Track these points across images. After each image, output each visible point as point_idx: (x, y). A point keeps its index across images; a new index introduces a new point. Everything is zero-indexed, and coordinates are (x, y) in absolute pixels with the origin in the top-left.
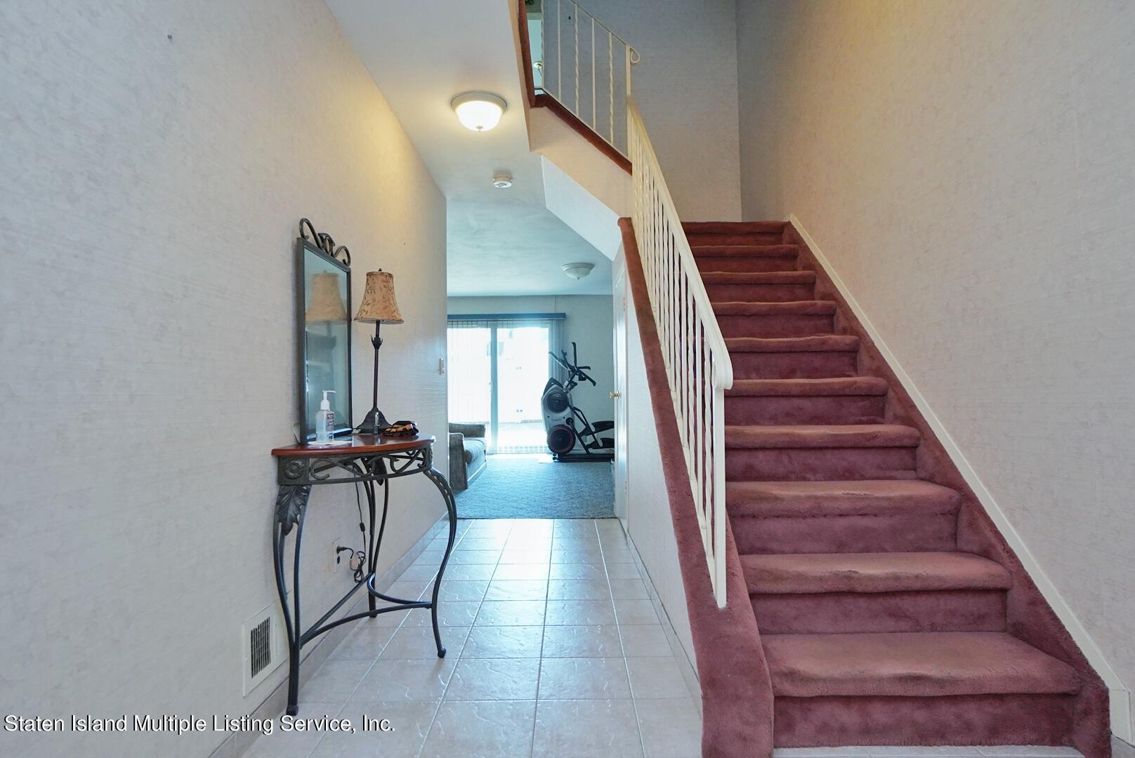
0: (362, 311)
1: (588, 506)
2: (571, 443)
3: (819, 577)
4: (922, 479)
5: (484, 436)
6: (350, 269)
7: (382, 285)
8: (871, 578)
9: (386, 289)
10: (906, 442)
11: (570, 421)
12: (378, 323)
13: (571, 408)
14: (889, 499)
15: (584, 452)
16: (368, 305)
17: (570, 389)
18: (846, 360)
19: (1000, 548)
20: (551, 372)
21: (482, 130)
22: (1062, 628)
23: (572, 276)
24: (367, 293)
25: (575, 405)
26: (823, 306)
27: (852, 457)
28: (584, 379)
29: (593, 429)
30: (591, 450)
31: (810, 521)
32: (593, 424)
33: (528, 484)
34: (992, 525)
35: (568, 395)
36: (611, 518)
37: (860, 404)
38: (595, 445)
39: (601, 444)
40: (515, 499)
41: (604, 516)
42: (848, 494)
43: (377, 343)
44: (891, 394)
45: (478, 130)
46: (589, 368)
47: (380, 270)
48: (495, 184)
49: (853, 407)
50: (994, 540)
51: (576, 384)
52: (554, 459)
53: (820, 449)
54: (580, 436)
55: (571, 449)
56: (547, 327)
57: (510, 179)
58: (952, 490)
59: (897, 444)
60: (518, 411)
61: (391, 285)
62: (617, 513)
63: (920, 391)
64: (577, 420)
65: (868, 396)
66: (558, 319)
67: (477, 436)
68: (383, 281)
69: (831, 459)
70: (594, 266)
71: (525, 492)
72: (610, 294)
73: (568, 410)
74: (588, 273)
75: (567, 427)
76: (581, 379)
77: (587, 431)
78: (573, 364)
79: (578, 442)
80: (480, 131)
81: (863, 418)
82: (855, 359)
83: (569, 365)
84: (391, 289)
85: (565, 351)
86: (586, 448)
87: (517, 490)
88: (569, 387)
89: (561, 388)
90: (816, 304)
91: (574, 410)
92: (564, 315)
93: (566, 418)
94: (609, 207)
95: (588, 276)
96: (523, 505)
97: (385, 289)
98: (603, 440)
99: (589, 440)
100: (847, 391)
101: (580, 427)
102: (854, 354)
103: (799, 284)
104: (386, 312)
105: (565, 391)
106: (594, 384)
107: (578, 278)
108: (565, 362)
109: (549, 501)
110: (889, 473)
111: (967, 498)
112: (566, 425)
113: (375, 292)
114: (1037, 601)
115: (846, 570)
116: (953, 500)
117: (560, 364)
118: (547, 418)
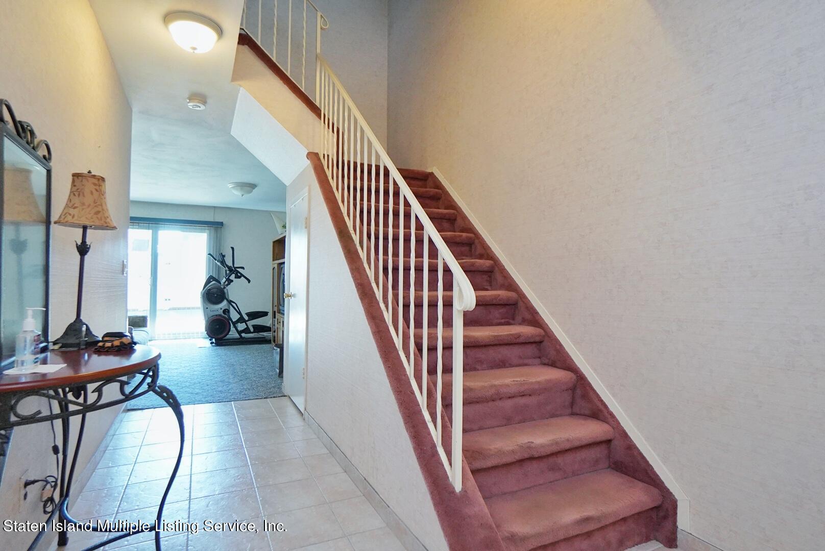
0: (64, 214)
1: (258, 387)
2: (227, 330)
3: (512, 451)
4: (545, 364)
5: (146, 326)
6: (51, 166)
7: (93, 188)
8: (542, 446)
9: (98, 193)
10: (537, 339)
11: (226, 311)
12: (85, 228)
13: (227, 300)
14: (539, 383)
15: (237, 336)
16: (75, 208)
17: (227, 285)
18: (485, 277)
19: (605, 411)
20: (209, 270)
21: (196, 51)
22: (647, 462)
23: (237, 193)
24: (72, 195)
25: (231, 298)
26: (467, 237)
27: (505, 352)
28: (239, 277)
29: (246, 318)
30: (243, 335)
31: (491, 404)
32: (246, 314)
33: (196, 369)
34: (598, 395)
35: (225, 290)
36: (282, 396)
37: (501, 311)
38: (247, 330)
39: (252, 330)
40: (188, 384)
41: (275, 395)
42: (513, 381)
43: (83, 249)
44: (520, 304)
45: (192, 51)
46: (243, 268)
47: (89, 172)
48: (189, 104)
49: (496, 313)
50: (601, 407)
51: (232, 281)
52: (212, 343)
53: (485, 346)
54: (235, 323)
55: (228, 334)
56: (205, 232)
57: (204, 102)
58: (570, 372)
59: (532, 340)
60: (166, 300)
61: (103, 189)
62: (286, 391)
63: (542, 303)
64: (232, 310)
65: (505, 305)
66: (216, 227)
67: (140, 326)
68: (95, 184)
69: (492, 353)
70: (256, 186)
71: (196, 377)
72: (284, 211)
73: (225, 302)
74: (252, 191)
75: (224, 317)
76: (237, 277)
77: (241, 320)
78: (230, 264)
79: (232, 329)
80: (194, 52)
81: (503, 321)
82: (490, 277)
83: (227, 266)
84: (101, 193)
85: (223, 254)
86: (240, 333)
87: (186, 375)
88: (227, 283)
89: (219, 285)
90: (462, 236)
91: (230, 302)
92: (221, 224)
93: (223, 309)
94: (300, 142)
95: (250, 194)
96: (197, 391)
97: (95, 193)
98: (254, 326)
99: (241, 326)
100: (494, 302)
101: (234, 316)
102: (490, 273)
103: (446, 219)
104: (97, 218)
105: (222, 287)
106: (249, 281)
107: (243, 195)
108: (223, 262)
109: (221, 384)
110: (526, 361)
111: (581, 379)
112: (223, 315)
113: (84, 196)
114: (631, 447)
115: (526, 441)
116: (573, 380)
117: (219, 264)
118: (205, 309)
